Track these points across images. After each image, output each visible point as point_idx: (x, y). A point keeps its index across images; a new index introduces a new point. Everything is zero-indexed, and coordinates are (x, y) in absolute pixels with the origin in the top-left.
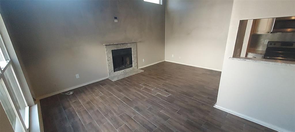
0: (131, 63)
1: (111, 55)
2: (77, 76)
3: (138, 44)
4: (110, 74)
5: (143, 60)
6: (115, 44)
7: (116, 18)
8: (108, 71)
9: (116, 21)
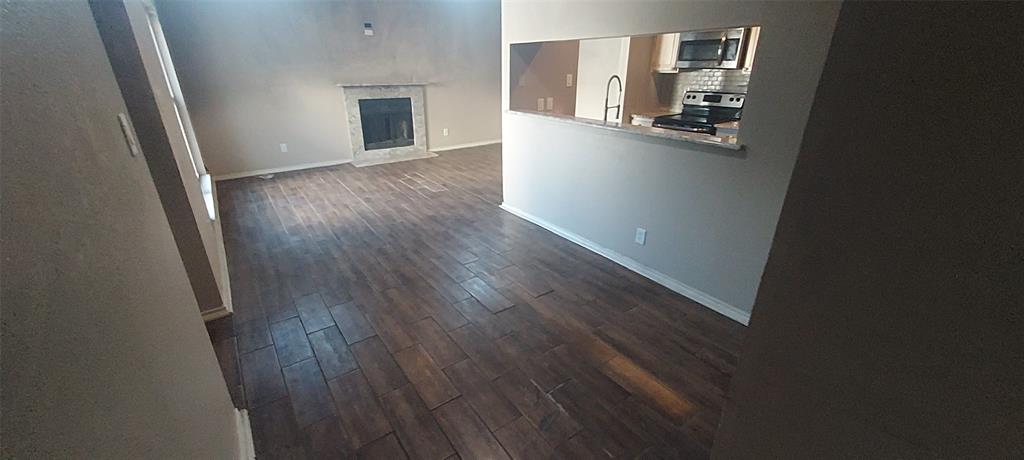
0: (411, 135)
1: (357, 111)
2: (284, 147)
3: (430, 91)
4: (355, 153)
5: (445, 131)
6: (364, 85)
7: (368, 26)
8: (351, 147)
9: (368, 32)
